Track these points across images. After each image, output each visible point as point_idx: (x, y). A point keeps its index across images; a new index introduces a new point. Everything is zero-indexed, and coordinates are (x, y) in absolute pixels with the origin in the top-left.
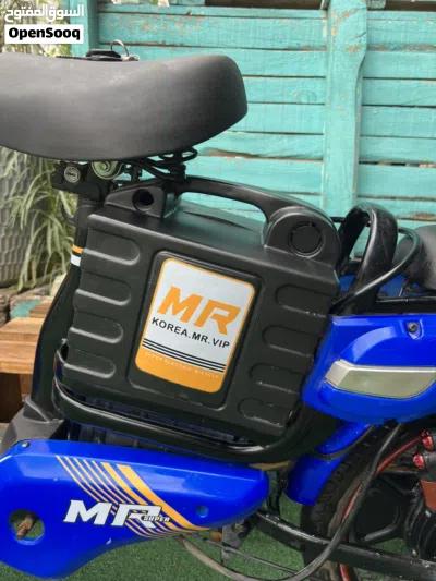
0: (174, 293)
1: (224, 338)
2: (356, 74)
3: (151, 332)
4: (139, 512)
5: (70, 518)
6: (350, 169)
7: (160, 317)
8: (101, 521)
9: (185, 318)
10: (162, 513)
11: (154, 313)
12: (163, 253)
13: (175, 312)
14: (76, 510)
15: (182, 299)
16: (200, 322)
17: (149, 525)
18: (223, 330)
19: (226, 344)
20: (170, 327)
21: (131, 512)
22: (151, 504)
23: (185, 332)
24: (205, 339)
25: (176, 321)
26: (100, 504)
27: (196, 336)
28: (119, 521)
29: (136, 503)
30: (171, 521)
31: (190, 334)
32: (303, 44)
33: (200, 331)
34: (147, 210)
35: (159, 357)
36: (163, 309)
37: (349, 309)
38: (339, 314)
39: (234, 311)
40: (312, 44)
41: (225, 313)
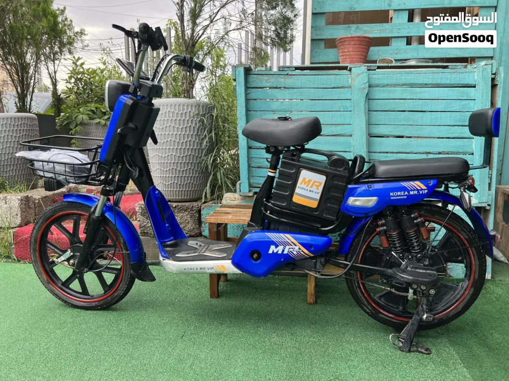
0: (304, 179)
1: (318, 191)
2: (365, 99)
3: (297, 190)
4: (292, 248)
5: (270, 252)
6: (364, 140)
7: (300, 186)
8: (280, 252)
9: (307, 186)
10: (299, 248)
11: (298, 185)
12: (301, 169)
13: (305, 184)
14: (272, 249)
15: (306, 180)
16: (311, 187)
17: (295, 253)
18: (318, 189)
19: (318, 193)
20: (303, 188)
21: (290, 248)
22: (296, 245)
23: (307, 190)
24: (313, 192)
25: (305, 187)
26: (280, 246)
27: (310, 191)
28: (285, 252)
29: (291, 245)
30: (302, 251)
31: (308, 190)
32: (340, 86)
33: (311, 189)
34: (295, 158)
35: (299, 197)
36: (301, 184)
37: (352, 183)
38: (350, 184)
39: (321, 184)
40: (344, 86)
41: (318, 184)
